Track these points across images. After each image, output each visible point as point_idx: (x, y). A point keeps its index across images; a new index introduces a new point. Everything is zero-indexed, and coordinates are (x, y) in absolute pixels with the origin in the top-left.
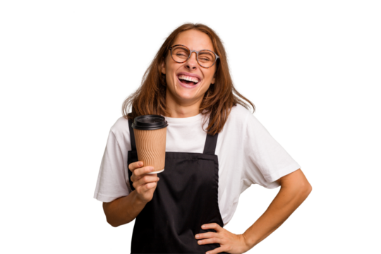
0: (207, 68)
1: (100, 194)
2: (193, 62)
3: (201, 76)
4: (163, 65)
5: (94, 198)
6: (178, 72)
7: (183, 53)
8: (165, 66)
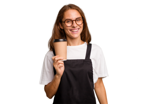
1: (42, 82)
2: (75, 25)
5: (40, 84)
6: (70, 29)
8: (62, 25)
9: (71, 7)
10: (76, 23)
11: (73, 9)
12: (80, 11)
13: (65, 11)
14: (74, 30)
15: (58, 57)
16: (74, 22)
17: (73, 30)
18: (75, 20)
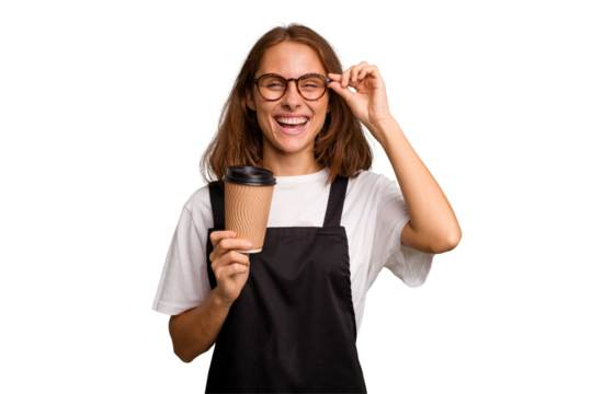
0: (317, 99)
2: (294, 98)
3: (308, 113)
4: (249, 97)
6: (275, 113)
7: (277, 82)
9: (293, 36)
10: (299, 92)
11: (300, 42)
12: (322, 52)
13: (270, 46)
14: (288, 117)
15: (232, 237)
16: (293, 85)
17: (285, 117)
18: (297, 81)
